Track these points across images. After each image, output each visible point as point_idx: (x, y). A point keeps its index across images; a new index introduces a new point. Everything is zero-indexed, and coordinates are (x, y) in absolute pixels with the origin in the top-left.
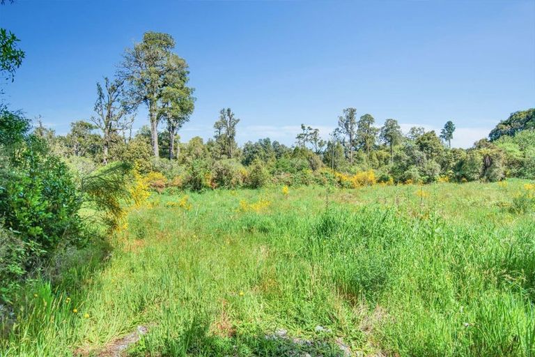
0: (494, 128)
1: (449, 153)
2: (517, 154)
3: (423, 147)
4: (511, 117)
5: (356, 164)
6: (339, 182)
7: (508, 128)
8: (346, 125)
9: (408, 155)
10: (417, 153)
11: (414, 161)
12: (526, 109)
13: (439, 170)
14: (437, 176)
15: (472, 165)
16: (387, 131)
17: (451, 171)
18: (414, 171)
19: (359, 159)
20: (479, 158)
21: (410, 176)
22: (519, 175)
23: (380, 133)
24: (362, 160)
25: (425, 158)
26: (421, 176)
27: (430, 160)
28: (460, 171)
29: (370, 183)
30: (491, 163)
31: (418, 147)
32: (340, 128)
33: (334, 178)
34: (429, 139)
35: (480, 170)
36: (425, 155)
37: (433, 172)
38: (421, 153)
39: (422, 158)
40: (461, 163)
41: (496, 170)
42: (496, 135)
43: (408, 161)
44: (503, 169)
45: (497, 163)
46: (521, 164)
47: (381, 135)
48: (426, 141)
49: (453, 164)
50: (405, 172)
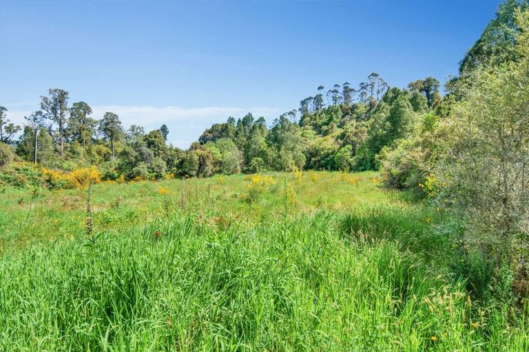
0: (202, 134)
1: (173, 151)
2: (219, 156)
3: (150, 144)
4: (213, 127)
5: (70, 158)
6: (48, 181)
7: (210, 136)
8: (54, 110)
9: (136, 151)
10: (145, 149)
11: (142, 157)
12: (221, 123)
13: (165, 167)
14: (163, 173)
15: (191, 162)
16: (107, 124)
17: (175, 168)
18: (142, 167)
19: (74, 153)
20: (196, 158)
21: (139, 173)
22: (220, 172)
23: (98, 126)
24: (78, 154)
25: (152, 155)
26: (150, 172)
27: (158, 157)
28: (183, 168)
29: (93, 181)
30: (204, 162)
31: (145, 143)
32: (44, 112)
33: (40, 175)
34: (156, 137)
35: (197, 168)
36: (152, 153)
37: (160, 169)
38: (148, 150)
39: (150, 155)
40: (182, 162)
41: (207, 168)
42: (204, 140)
43: (136, 157)
44: (211, 167)
45: (208, 162)
46: (221, 163)
47: (100, 128)
48: (153, 139)
49: (176, 162)
50: (134, 169)
